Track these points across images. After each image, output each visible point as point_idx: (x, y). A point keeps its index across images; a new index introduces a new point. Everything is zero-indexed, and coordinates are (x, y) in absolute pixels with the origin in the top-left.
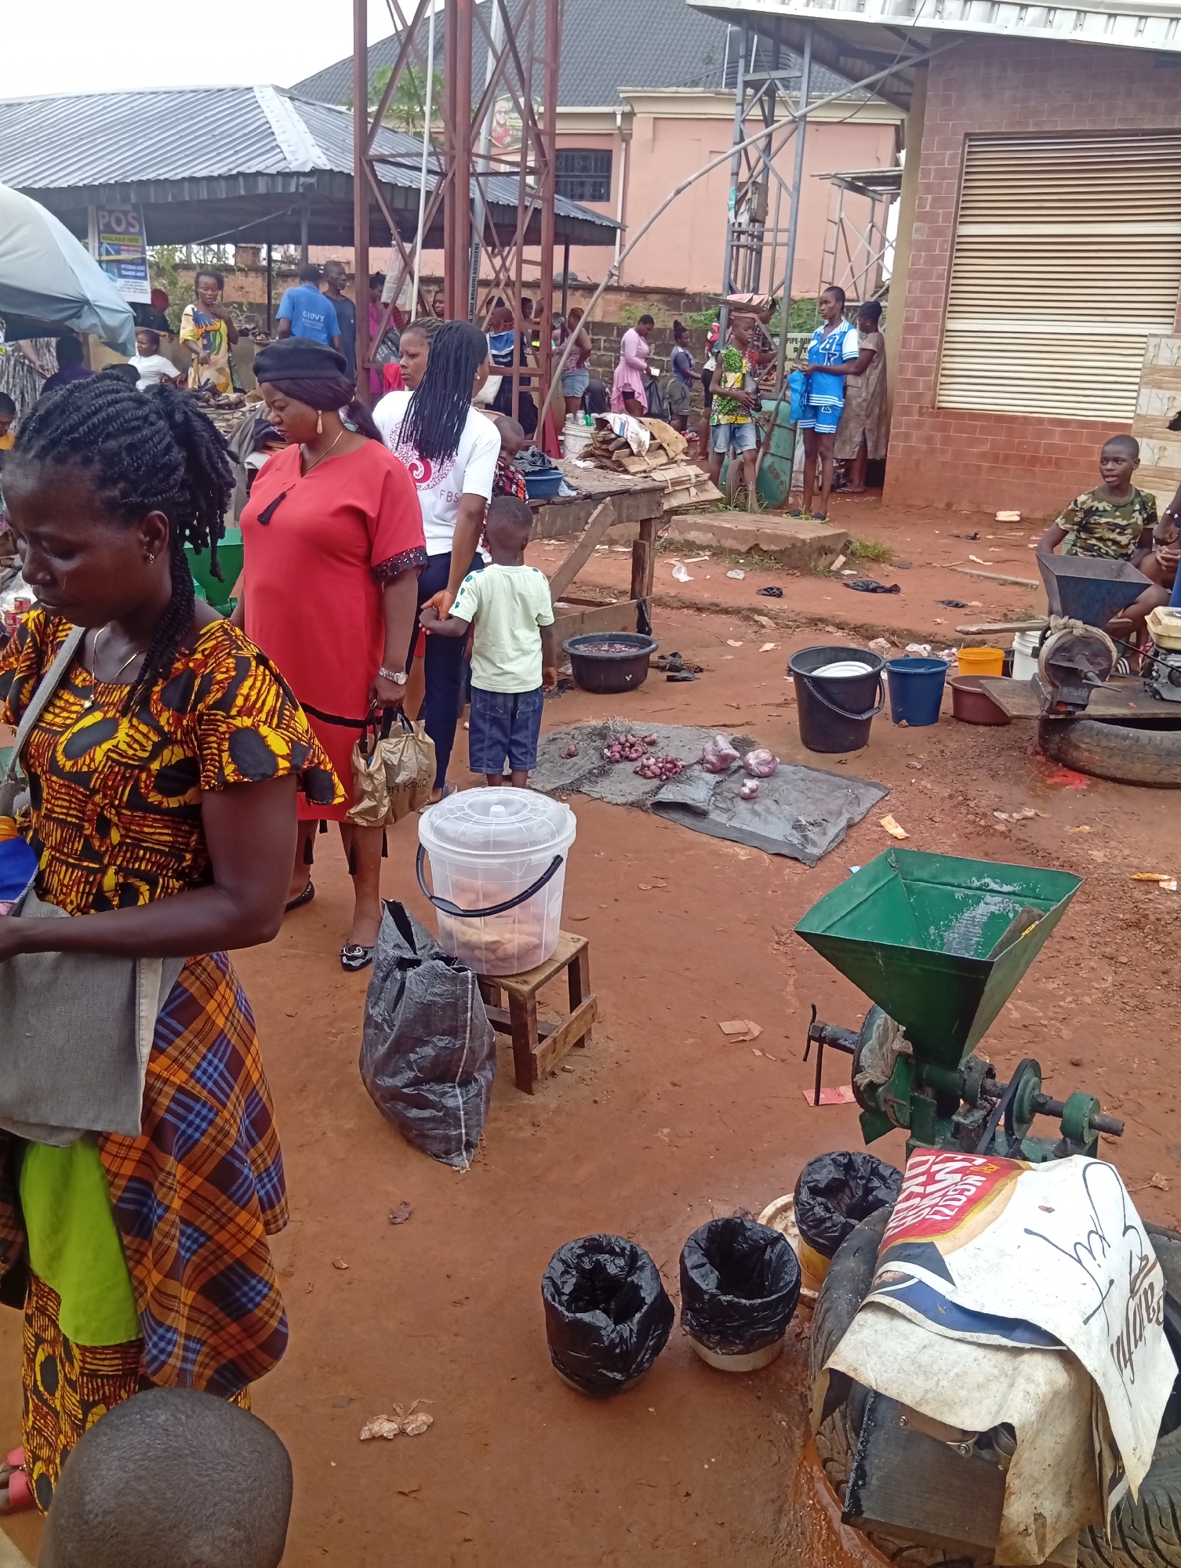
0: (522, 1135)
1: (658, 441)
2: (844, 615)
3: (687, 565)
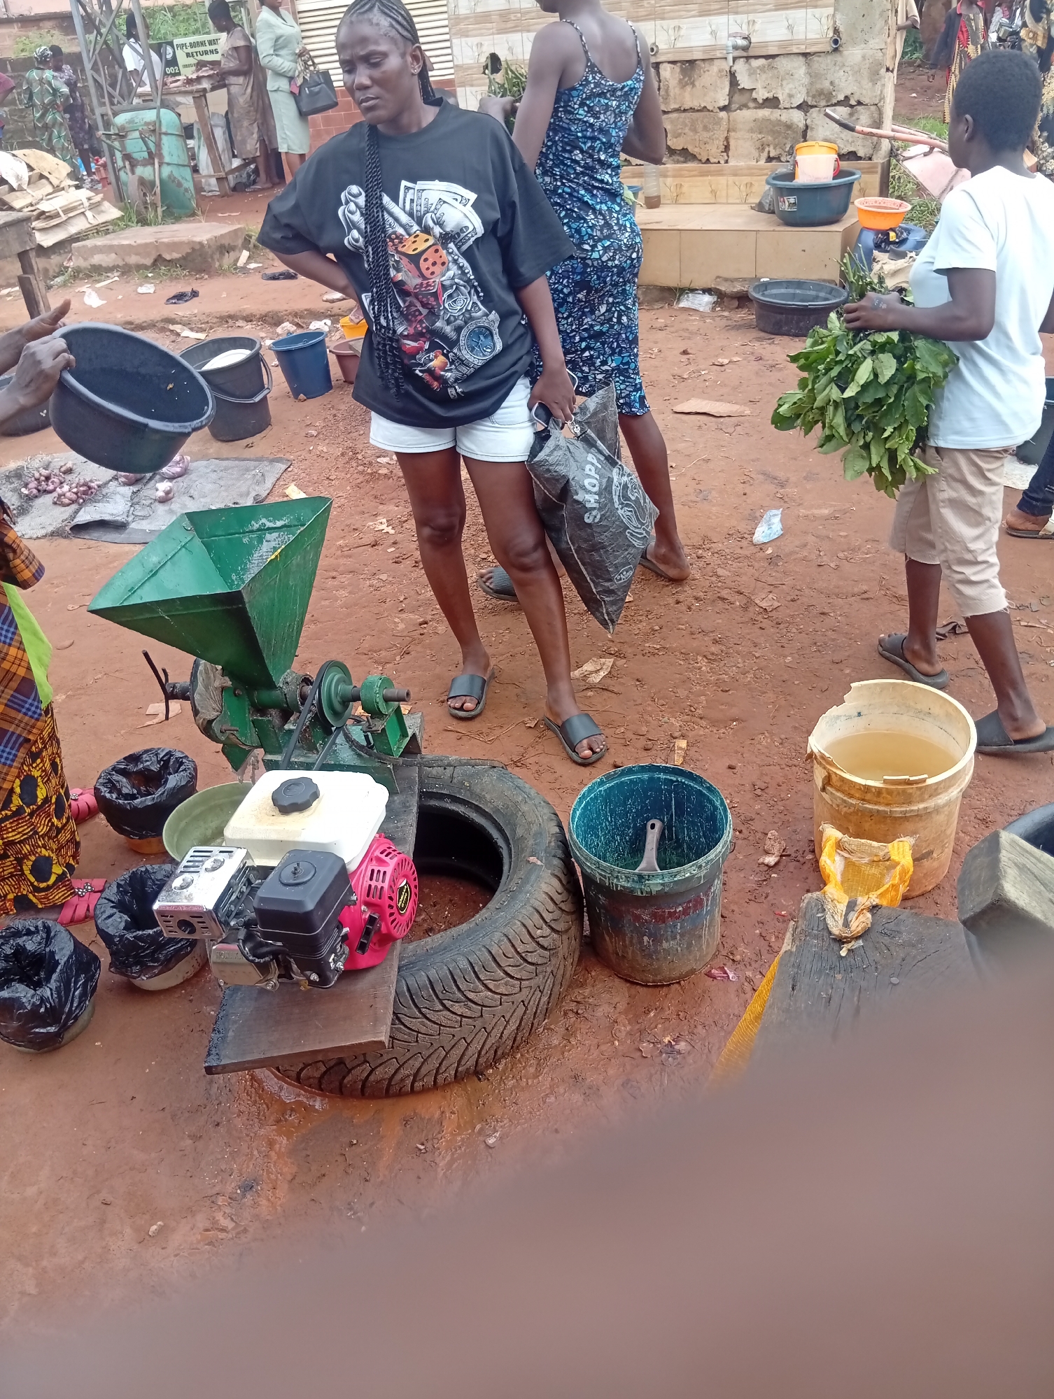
1: (39, 172)
2: (249, 307)
3: (98, 291)
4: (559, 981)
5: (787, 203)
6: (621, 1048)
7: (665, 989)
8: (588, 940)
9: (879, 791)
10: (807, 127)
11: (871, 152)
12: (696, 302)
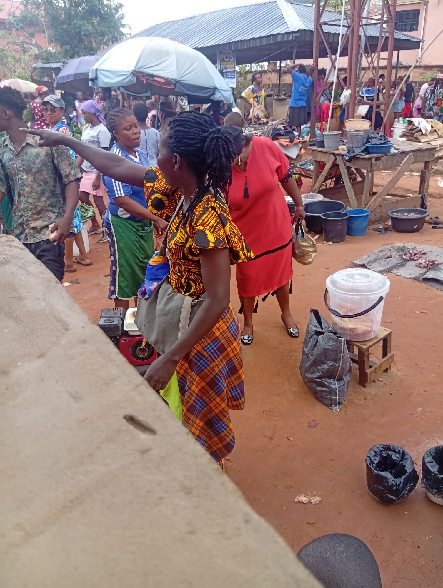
0: (360, 402)
1: (434, 129)
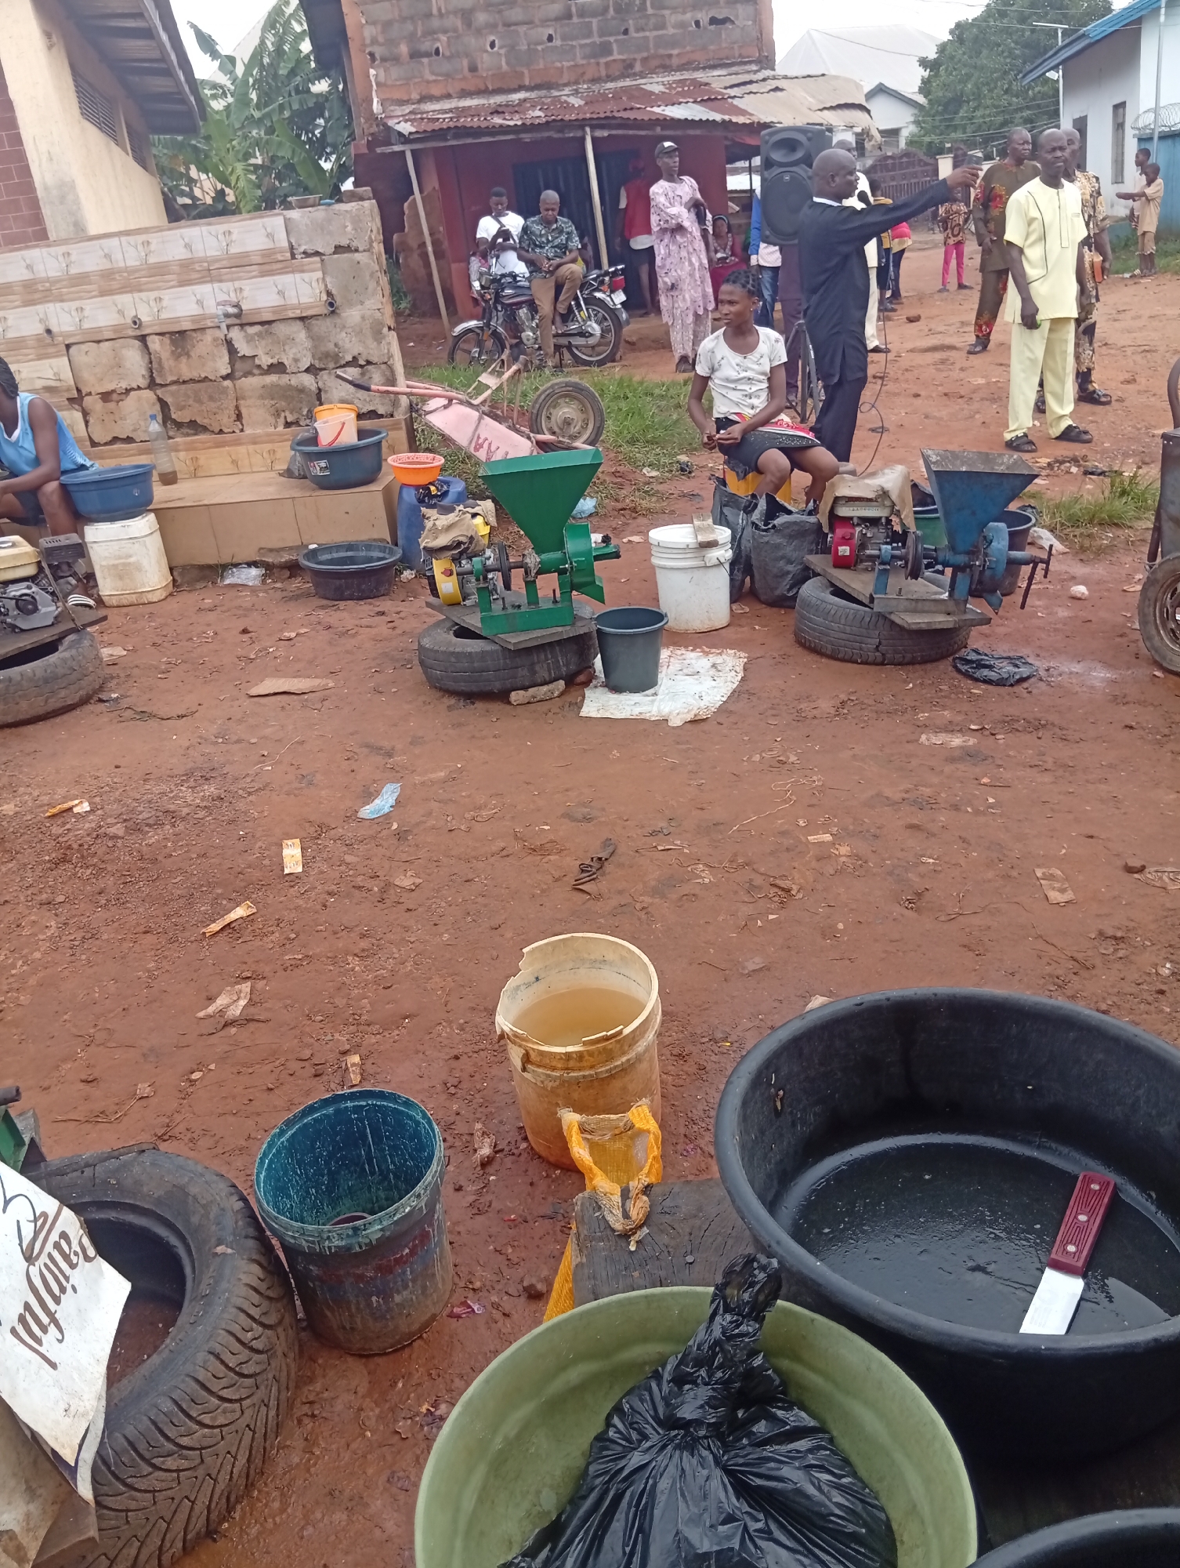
4: (285, 1386)
5: (319, 467)
6: (374, 1438)
7: (407, 1350)
8: (304, 1324)
9: (580, 1056)
10: (320, 390)
11: (391, 409)
12: (243, 577)
